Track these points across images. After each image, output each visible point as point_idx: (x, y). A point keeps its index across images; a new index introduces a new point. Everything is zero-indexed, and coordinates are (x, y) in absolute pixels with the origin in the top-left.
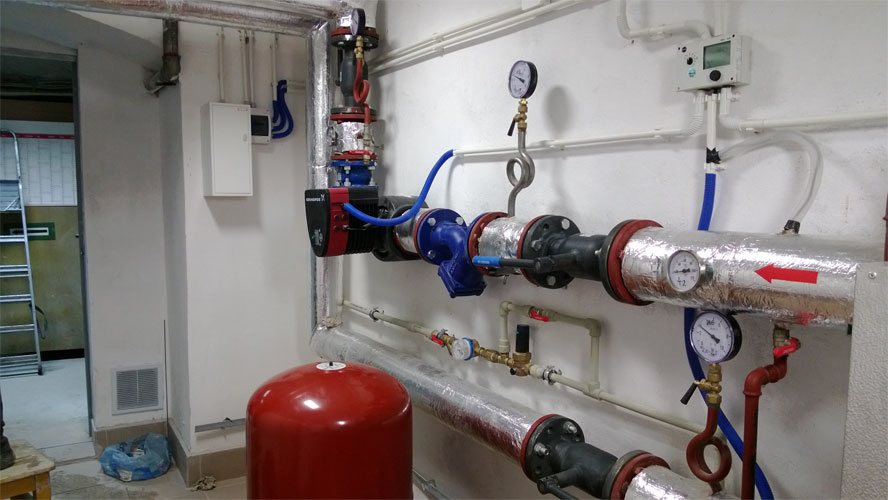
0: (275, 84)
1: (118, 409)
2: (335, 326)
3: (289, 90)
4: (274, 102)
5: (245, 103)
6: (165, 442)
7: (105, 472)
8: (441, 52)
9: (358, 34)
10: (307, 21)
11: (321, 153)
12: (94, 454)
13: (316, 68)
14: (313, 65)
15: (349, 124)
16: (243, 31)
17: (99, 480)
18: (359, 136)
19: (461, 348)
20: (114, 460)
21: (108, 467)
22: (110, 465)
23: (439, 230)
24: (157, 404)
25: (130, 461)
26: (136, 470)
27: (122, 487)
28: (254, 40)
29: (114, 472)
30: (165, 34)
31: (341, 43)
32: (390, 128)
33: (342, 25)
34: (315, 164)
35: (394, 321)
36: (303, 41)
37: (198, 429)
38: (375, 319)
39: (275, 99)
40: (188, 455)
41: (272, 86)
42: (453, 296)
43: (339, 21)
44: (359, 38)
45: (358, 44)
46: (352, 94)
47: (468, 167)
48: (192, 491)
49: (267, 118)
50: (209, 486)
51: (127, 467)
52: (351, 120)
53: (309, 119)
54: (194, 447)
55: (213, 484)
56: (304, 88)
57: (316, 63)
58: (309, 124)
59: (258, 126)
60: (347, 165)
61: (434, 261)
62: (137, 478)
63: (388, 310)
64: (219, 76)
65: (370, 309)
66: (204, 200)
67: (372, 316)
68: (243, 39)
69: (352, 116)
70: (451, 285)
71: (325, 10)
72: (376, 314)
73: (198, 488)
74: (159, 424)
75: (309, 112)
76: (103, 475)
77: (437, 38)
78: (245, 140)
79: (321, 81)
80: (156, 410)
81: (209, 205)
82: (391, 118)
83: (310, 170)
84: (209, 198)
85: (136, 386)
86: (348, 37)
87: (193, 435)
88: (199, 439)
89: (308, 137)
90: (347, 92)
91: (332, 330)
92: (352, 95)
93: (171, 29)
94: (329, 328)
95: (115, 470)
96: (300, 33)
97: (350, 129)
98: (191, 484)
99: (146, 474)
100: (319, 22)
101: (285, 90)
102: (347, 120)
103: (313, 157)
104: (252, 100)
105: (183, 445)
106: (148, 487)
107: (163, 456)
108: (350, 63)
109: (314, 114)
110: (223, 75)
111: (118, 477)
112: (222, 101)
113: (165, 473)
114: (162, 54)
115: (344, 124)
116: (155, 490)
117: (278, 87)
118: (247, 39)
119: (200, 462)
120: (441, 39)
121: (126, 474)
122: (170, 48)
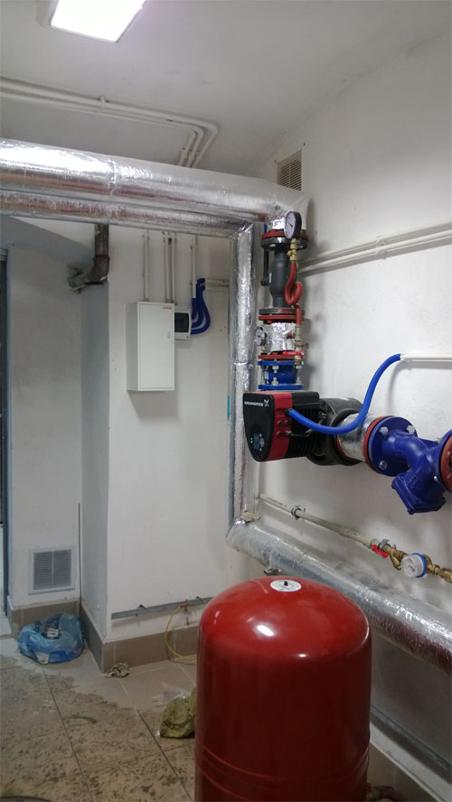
0: (195, 283)
1: (35, 588)
2: (253, 521)
3: (207, 288)
4: (193, 299)
5: (166, 301)
6: (78, 623)
7: (22, 652)
8: (384, 255)
9: (293, 237)
10: (234, 224)
11: (243, 352)
12: (10, 632)
13: (240, 268)
14: (237, 265)
15: (279, 325)
16: (166, 233)
17: (16, 660)
18: (289, 336)
19: (412, 564)
20: (32, 642)
21: (25, 648)
22: (27, 646)
23: (392, 440)
24: (70, 584)
25: (46, 643)
26: (53, 653)
27: (39, 670)
28: (176, 240)
29: (31, 652)
30: (97, 238)
31: (273, 245)
32: (317, 328)
33: (274, 228)
34: (237, 362)
35: (322, 523)
36: (227, 242)
37: (114, 616)
38: (297, 517)
39: (194, 297)
40: (104, 642)
41: (191, 284)
42: (411, 512)
43: (271, 224)
44: (294, 240)
45: (292, 246)
46: (282, 294)
47: (416, 372)
48: (107, 677)
49: (187, 315)
50: (123, 673)
51: (44, 650)
52: (282, 321)
53: (232, 316)
54: (109, 633)
55: (126, 671)
56: (227, 286)
57: (240, 264)
58: (232, 323)
59: (180, 323)
60: (276, 364)
61: (387, 472)
62: (53, 660)
63: (311, 510)
64: (144, 276)
65: (291, 506)
66: (127, 394)
67: (294, 514)
68: (167, 240)
69: (283, 317)
70: (410, 500)
71: (254, 213)
72: (298, 513)
73: (113, 675)
74: (71, 603)
75: (232, 311)
76: (20, 655)
77: (381, 241)
78: (169, 337)
79: (244, 280)
80: (69, 590)
81: (132, 400)
82: (318, 317)
83: (231, 368)
84: (133, 393)
85: (51, 567)
86: (280, 239)
87: (109, 621)
88: (114, 626)
89: (231, 334)
90: (277, 293)
91: (251, 525)
92: (284, 297)
93: (102, 233)
94: (247, 523)
95: (32, 651)
96: (224, 235)
97: (279, 330)
98: (106, 670)
99: (62, 657)
100: (245, 224)
101: (204, 288)
102: (277, 321)
103: (235, 354)
104: (174, 299)
105: (98, 630)
106: (63, 672)
107: (76, 637)
108: (280, 265)
109: (237, 313)
110: (146, 274)
111: (35, 659)
112: (146, 300)
113: (79, 656)
114: (93, 256)
115: (275, 324)
116: (71, 675)
117: (197, 285)
118: (170, 240)
119: (115, 648)
120: (386, 242)
121: (43, 657)
122: (101, 250)
